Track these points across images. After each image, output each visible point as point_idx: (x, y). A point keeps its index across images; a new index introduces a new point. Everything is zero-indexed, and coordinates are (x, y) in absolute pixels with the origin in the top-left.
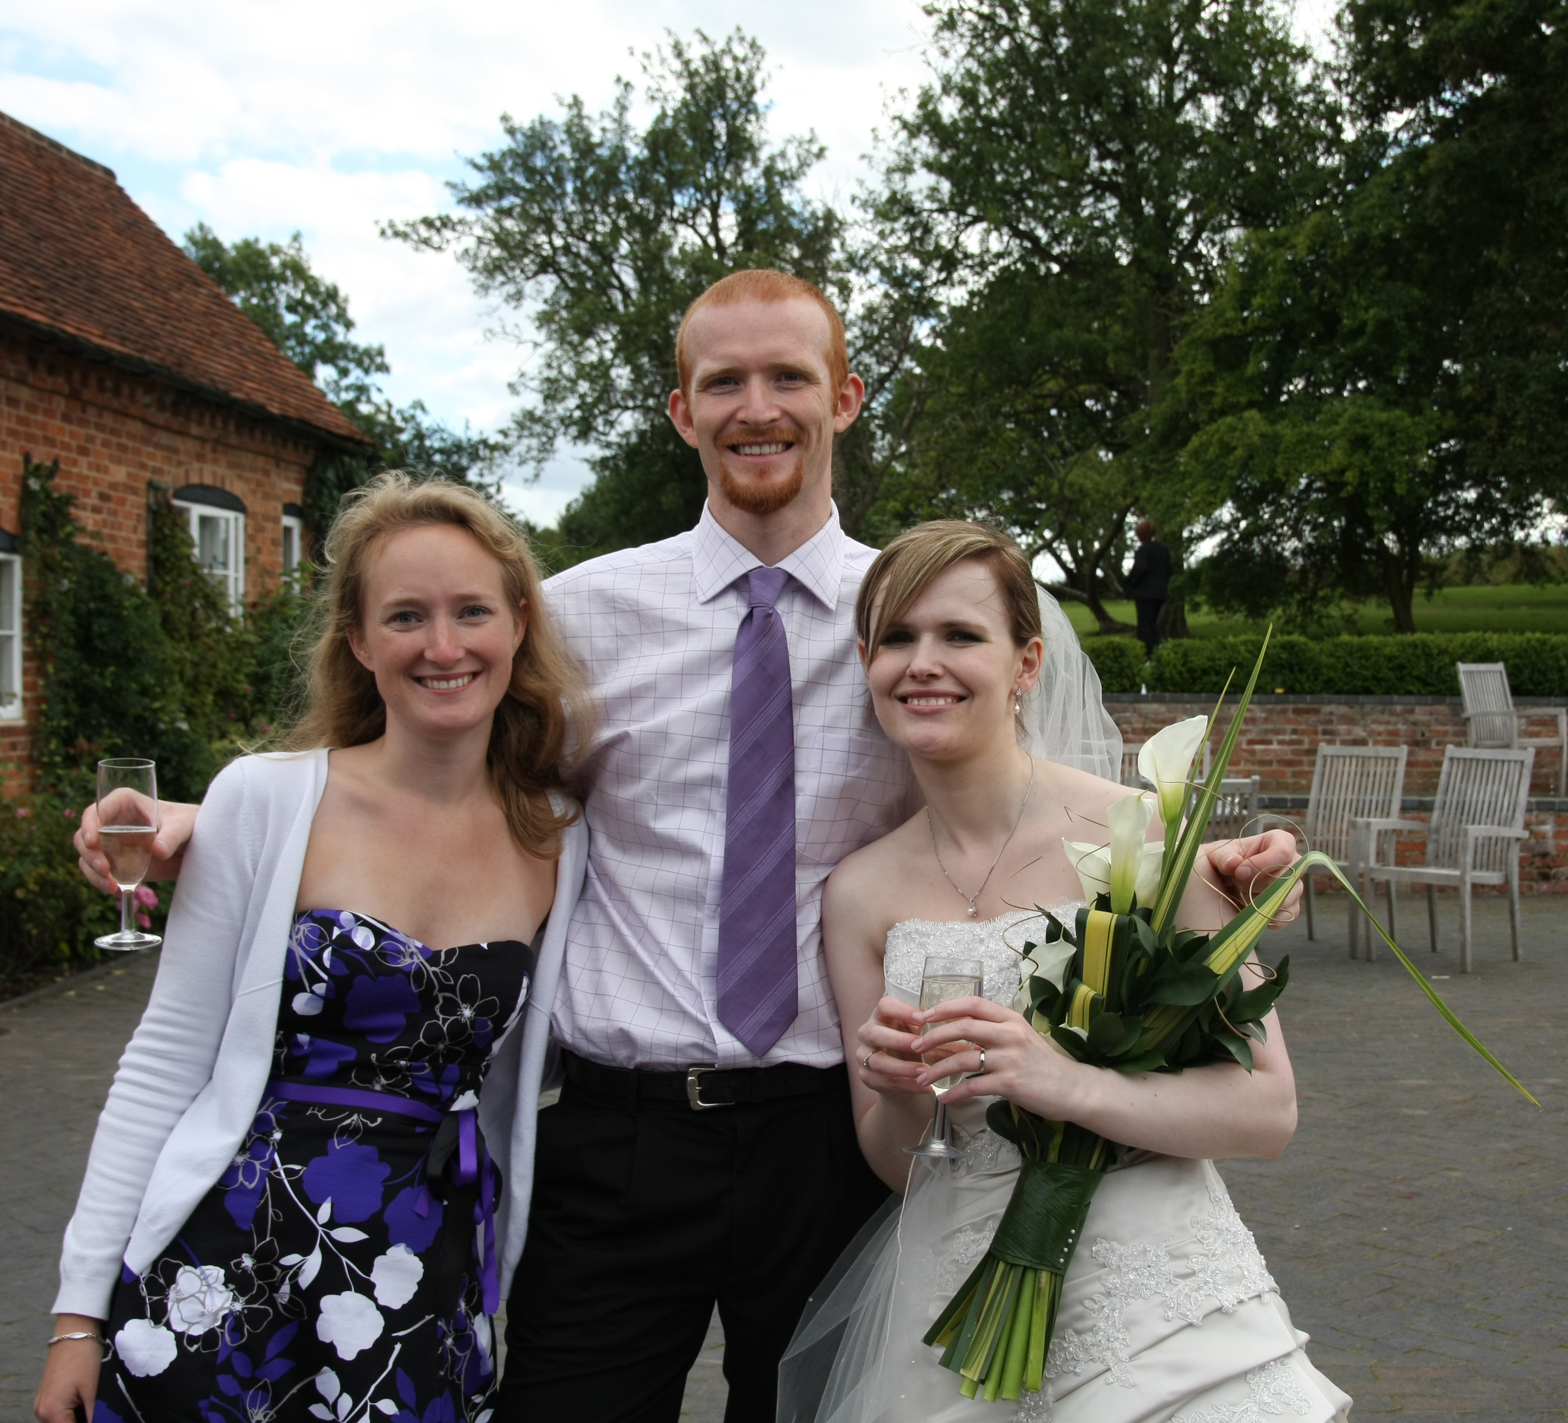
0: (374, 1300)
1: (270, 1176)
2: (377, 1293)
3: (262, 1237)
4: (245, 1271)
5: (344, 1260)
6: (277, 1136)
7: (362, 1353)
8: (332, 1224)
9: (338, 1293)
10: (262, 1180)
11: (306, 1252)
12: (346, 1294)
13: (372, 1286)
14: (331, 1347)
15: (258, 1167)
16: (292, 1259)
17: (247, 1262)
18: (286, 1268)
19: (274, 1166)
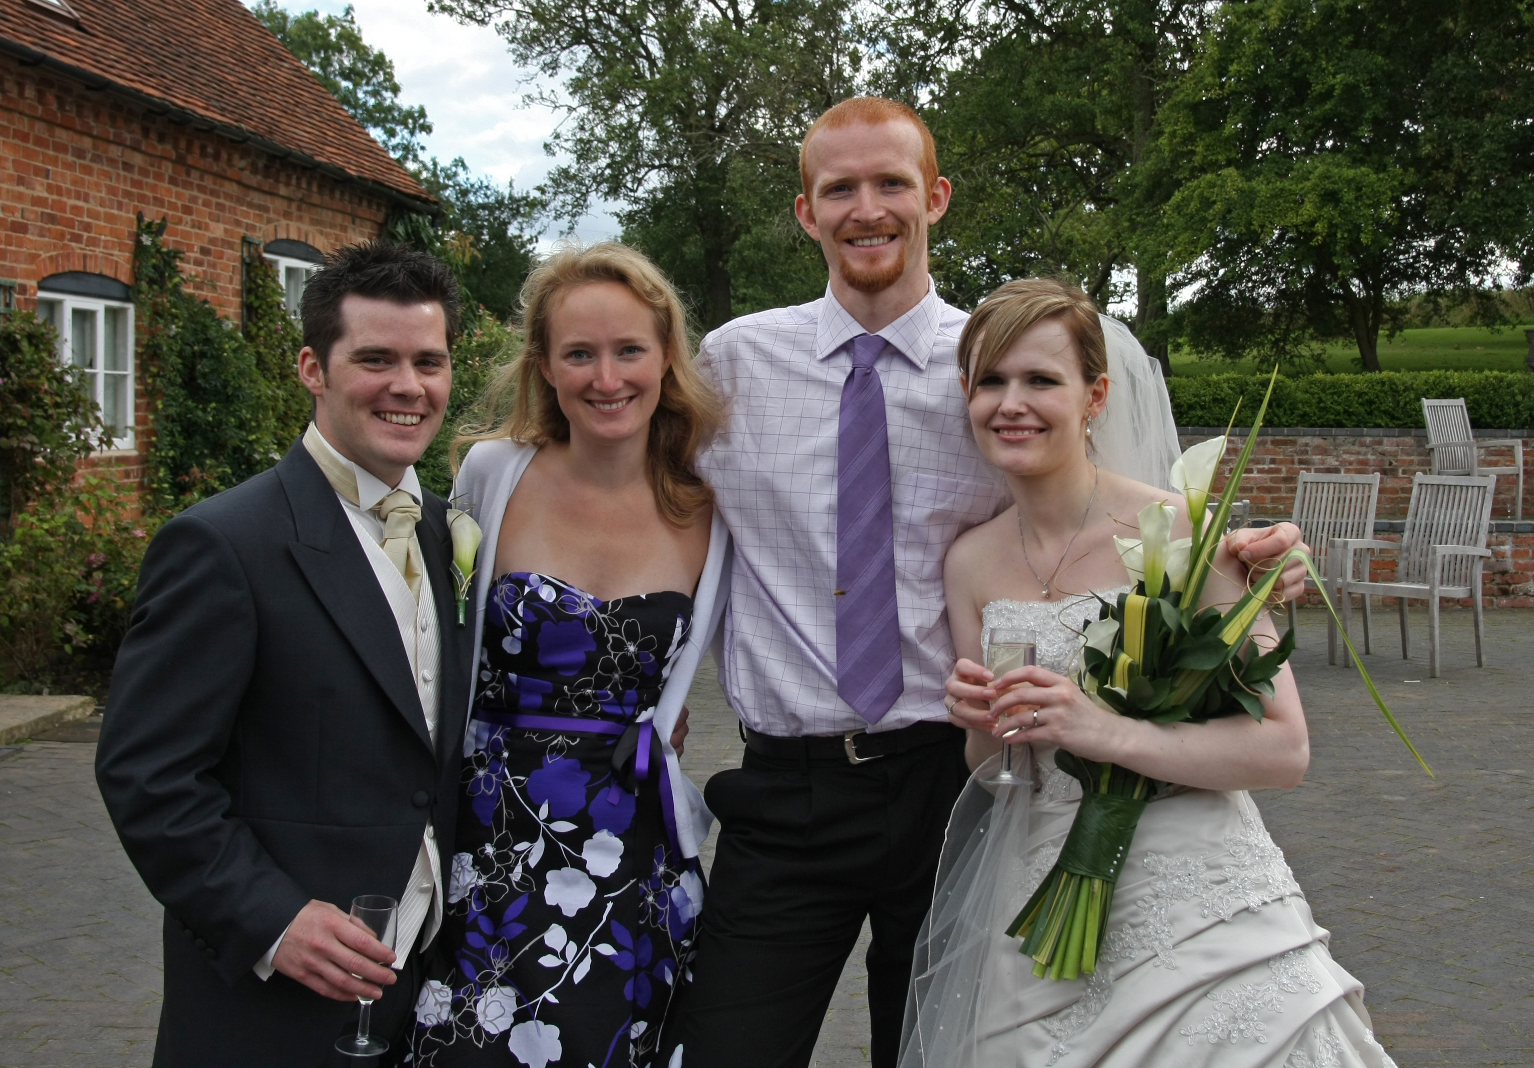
0: (587, 872)
1: (503, 785)
2: (588, 867)
3: (499, 831)
4: (487, 856)
5: (561, 845)
6: (506, 754)
7: (580, 911)
8: (550, 819)
9: (559, 868)
10: (497, 789)
11: (533, 840)
12: (564, 869)
13: (585, 862)
14: (557, 908)
15: (494, 778)
16: (521, 846)
17: (489, 849)
18: (518, 853)
19: (506, 778)
